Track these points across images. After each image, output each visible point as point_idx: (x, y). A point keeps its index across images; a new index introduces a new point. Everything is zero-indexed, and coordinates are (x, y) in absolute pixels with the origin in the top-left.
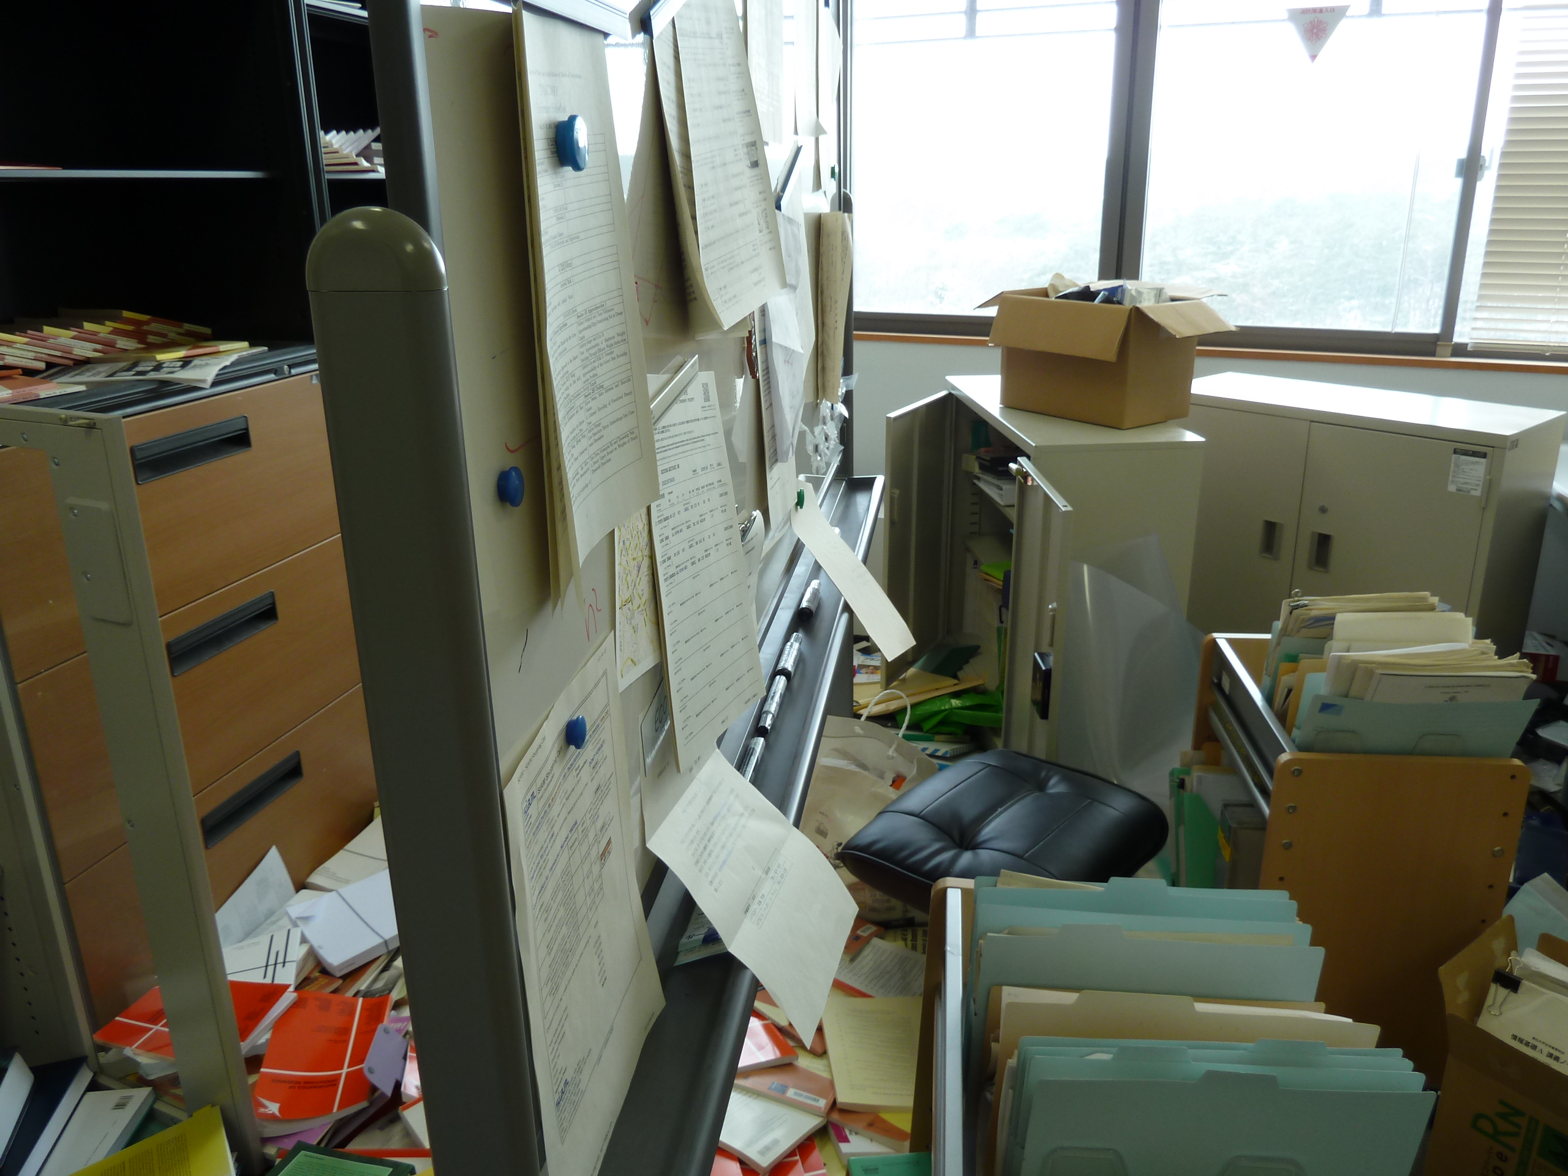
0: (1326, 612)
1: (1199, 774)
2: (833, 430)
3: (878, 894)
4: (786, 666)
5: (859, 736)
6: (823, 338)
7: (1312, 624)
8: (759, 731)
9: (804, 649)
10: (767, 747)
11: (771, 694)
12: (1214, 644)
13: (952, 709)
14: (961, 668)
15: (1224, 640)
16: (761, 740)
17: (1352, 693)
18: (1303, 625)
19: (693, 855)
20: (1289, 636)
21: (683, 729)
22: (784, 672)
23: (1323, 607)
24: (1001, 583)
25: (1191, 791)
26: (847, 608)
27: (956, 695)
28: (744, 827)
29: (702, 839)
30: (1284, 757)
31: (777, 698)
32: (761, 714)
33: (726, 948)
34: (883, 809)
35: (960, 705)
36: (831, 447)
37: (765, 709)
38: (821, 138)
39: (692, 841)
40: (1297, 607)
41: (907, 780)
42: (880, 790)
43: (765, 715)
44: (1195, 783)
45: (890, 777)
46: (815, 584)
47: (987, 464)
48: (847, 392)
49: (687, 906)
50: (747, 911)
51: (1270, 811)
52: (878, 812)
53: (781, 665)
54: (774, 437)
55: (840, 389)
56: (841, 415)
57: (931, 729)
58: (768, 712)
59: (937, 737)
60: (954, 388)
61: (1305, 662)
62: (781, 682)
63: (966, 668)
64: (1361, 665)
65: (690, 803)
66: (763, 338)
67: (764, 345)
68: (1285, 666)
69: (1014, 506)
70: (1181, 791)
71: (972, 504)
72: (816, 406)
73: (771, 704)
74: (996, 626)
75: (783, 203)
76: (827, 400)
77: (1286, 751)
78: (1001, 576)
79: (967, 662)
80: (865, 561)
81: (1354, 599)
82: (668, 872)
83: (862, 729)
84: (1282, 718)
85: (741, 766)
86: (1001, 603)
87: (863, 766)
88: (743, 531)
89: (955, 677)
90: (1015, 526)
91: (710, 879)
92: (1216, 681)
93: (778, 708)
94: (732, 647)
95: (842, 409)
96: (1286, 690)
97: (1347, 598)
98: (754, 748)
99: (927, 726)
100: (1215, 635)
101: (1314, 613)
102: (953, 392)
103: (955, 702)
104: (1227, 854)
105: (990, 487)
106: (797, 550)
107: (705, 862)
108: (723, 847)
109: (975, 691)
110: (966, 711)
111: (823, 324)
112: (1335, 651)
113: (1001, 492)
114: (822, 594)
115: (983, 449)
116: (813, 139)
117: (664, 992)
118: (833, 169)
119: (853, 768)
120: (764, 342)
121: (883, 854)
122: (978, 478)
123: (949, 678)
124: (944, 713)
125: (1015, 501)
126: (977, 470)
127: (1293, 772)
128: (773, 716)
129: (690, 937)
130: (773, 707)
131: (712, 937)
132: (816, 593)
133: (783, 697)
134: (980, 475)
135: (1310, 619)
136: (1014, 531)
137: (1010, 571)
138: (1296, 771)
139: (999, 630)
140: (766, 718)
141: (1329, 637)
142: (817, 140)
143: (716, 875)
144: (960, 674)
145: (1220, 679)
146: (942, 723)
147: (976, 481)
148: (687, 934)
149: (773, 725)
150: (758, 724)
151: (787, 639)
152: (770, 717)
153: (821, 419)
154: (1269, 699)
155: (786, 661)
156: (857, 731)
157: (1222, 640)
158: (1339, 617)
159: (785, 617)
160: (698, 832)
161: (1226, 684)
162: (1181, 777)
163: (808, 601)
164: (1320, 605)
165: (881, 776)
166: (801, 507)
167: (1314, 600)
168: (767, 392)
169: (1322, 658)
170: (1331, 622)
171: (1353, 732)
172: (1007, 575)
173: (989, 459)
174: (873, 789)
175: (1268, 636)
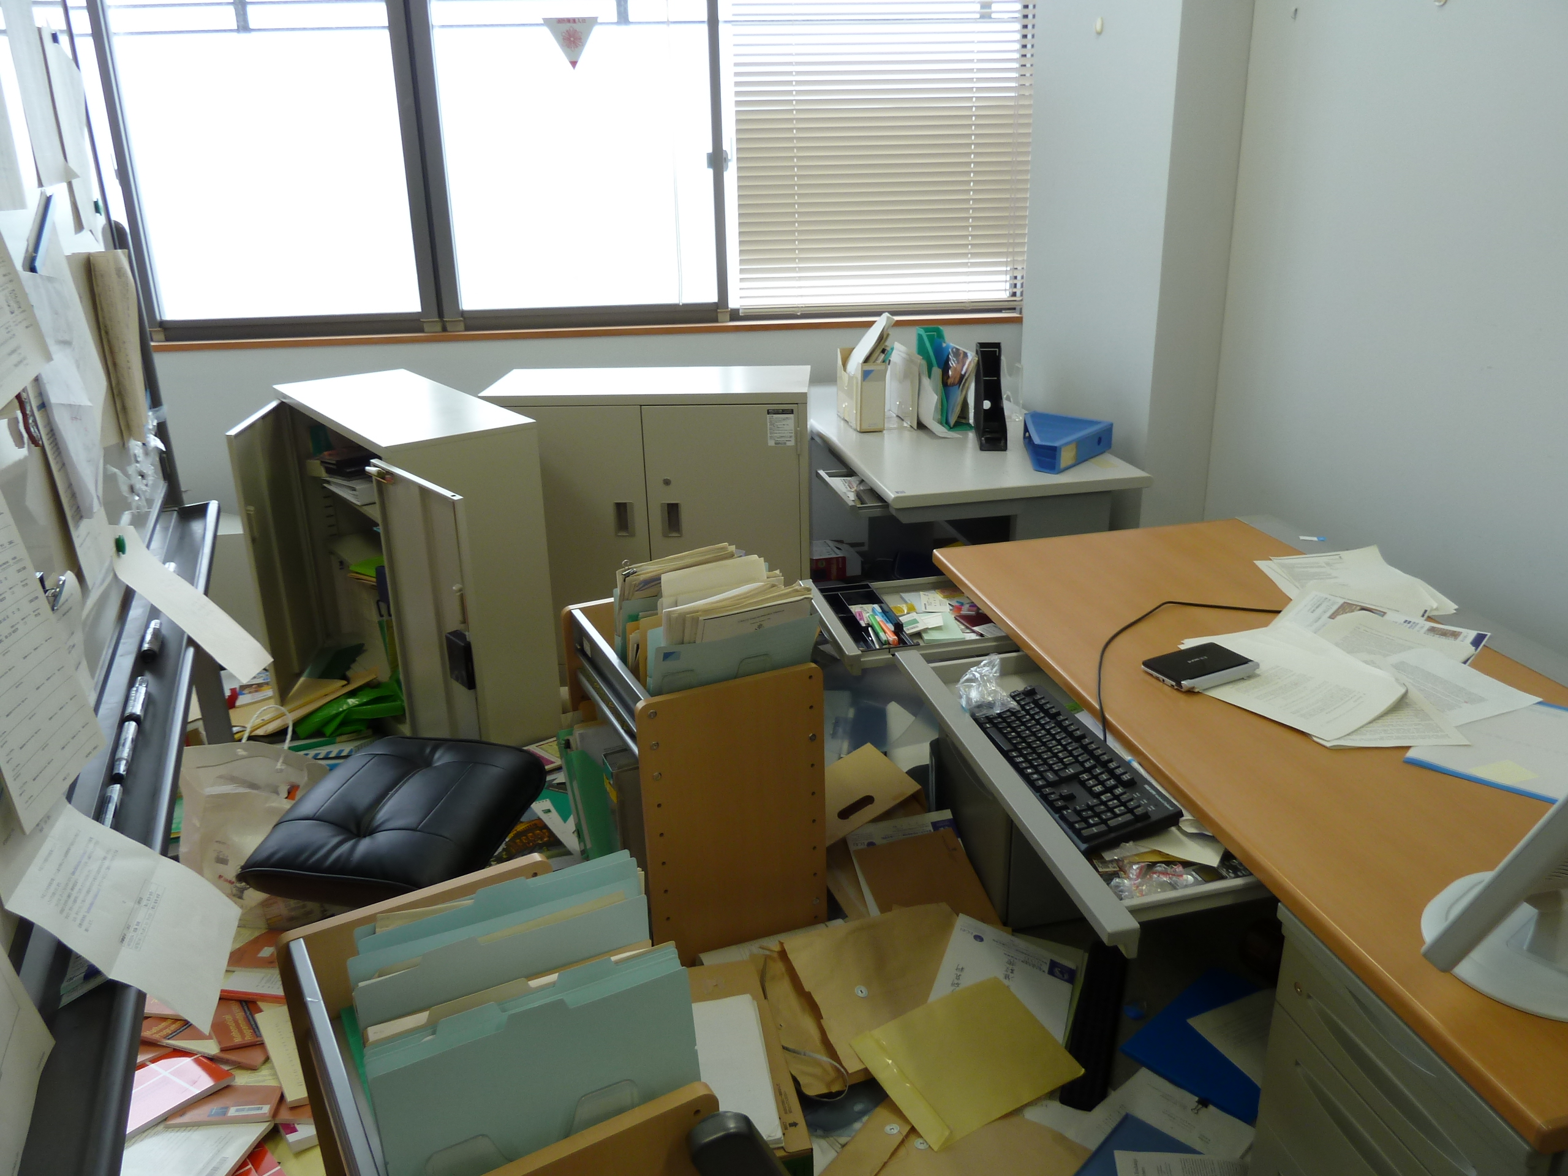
0: (654, 573)
1: (581, 731)
2: (150, 467)
3: (293, 903)
4: (134, 711)
5: (244, 758)
6: (117, 378)
7: (643, 586)
8: (114, 778)
9: (154, 690)
10: (125, 792)
11: (122, 741)
12: (571, 616)
13: (351, 710)
14: (349, 668)
15: (578, 610)
16: (118, 787)
17: (686, 639)
18: (636, 589)
19: (57, 905)
20: (627, 600)
21: (21, 794)
22: (133, 717)
23: (649, 570)
24: (374, 580)
25: (577, 749)
26: (191, 642)
27: (352, 694)
28: (108, 868)
29: (65, 889)
30: (640, 705)
31: (128, 744)
32: (113, 761)
33: (107, 978)
34: (279, 820)
35: (357, 703)
36: (150, 483)
37: (117, 757)
38: (75, 182)
39: (54, 894)
40: (628, 575)
41: (301, 787)
42: (274, 805)
43: (118, 763)
44: (578, 740)
45: (284, 791)
46: (154, 624)
47: (334, 467)
48: (159, 424)
49: (62, 955)
50: (124, 940)
51: (639, 750)
52: (274, 824)
53: (129, 710)
54: (73, 496)
55: (150, 422)
56: (157, 448)
57: (332, 734)
58: (120, 759)
59: (338, 739)
60: (285, 396)
61: (643, 622)
62: (131, 727)
63: (354, 666)
64: (688, 615)
65: (46, 860)
66: (41, 402)
67: (43, 409)
68: (630, 625)
69: (375, 503)
70: (568, 750)
71: (327, 507)
72: (123, 446)
73: (123, 751)
74: (377, 621)
75: (38, 264)
76: (136, 440)
77: (641, 699)
78: (373, 573)
79: (354, 661)
80: (206, 593)
81: (672, 559)
82: (34, 929)
83: (245, 750)
84: (635, 671)
85: (99, 816)
86: (378, 598)
87: (253, 786)
88: (54, 596)
89: (344, 677)
90: (380, 525)
91: (78, 922)
92: (579, 647)
93: (131, 753)
94: (61, 709)
95: (156, 443)
96: (636, 645)
97: (667, 560)
98: (111, 796)
99: (329, 730)
100: (571, 607)
101: (642, 577)
102: (284, 400)
103: (352, 701)
104: (613, 796)
105: (341, 489)
106: (128, 596)
107: (71, 909)
108: (88, 892)
109: (370, 685)
110: (365, 707)
111: (115, 364)
112: (667, 607)
113: (354, 492)
114: (164, 631)
115: (326, 453)
116: (64, 185)
117: (52, 1034)
118: (96, 204)
119: (242, 790)
120: (43, 406)
121: (285, 862)
122: (328, 482)
123: (336, 680)
124: (343, 715)
125: (376, 498)
126: (324, 475)
127: (650, 716)
128: (127, 762)
129: (71, 979)
130: (125, 752)
131: (93, 972)
132: (157, 633)
133: (135, 741)
134: (328, 479)
135: (639, 584)
136: (380, 529)
137: (383, 567)
138: (651, 713)
139: (380, 624)
140: (119, 765)
141: (658, 595)
142: (70, 185)
143: (84, 917)
144: (349, 673)
145: (582, 645)
146: (343, 724)
147: (325, 485)
148: (68, 976)
149: (129, 769)
150: (112, 772)
151: (131, 684)
152: (124, 763)
153: (133, 459)
154: (623, 657)
155: (133, 706)
156: (240, 753)
157: (577, 611)
158: (664, 577)
159: (125, 663)
160: (58, 885)
161: (587, 648)
162: (566, 738)
163: (150, 642)
164: (647, 569)
165: (276, 792)
166: (124, 553)
167: (641, 566)
168: (57, 453)
169: (657, 614)
170: (659, 581)
171: (692, 670)
172: (380, 572)
173: (334, 462)
174: (267, 805)
175: (611, 600)
